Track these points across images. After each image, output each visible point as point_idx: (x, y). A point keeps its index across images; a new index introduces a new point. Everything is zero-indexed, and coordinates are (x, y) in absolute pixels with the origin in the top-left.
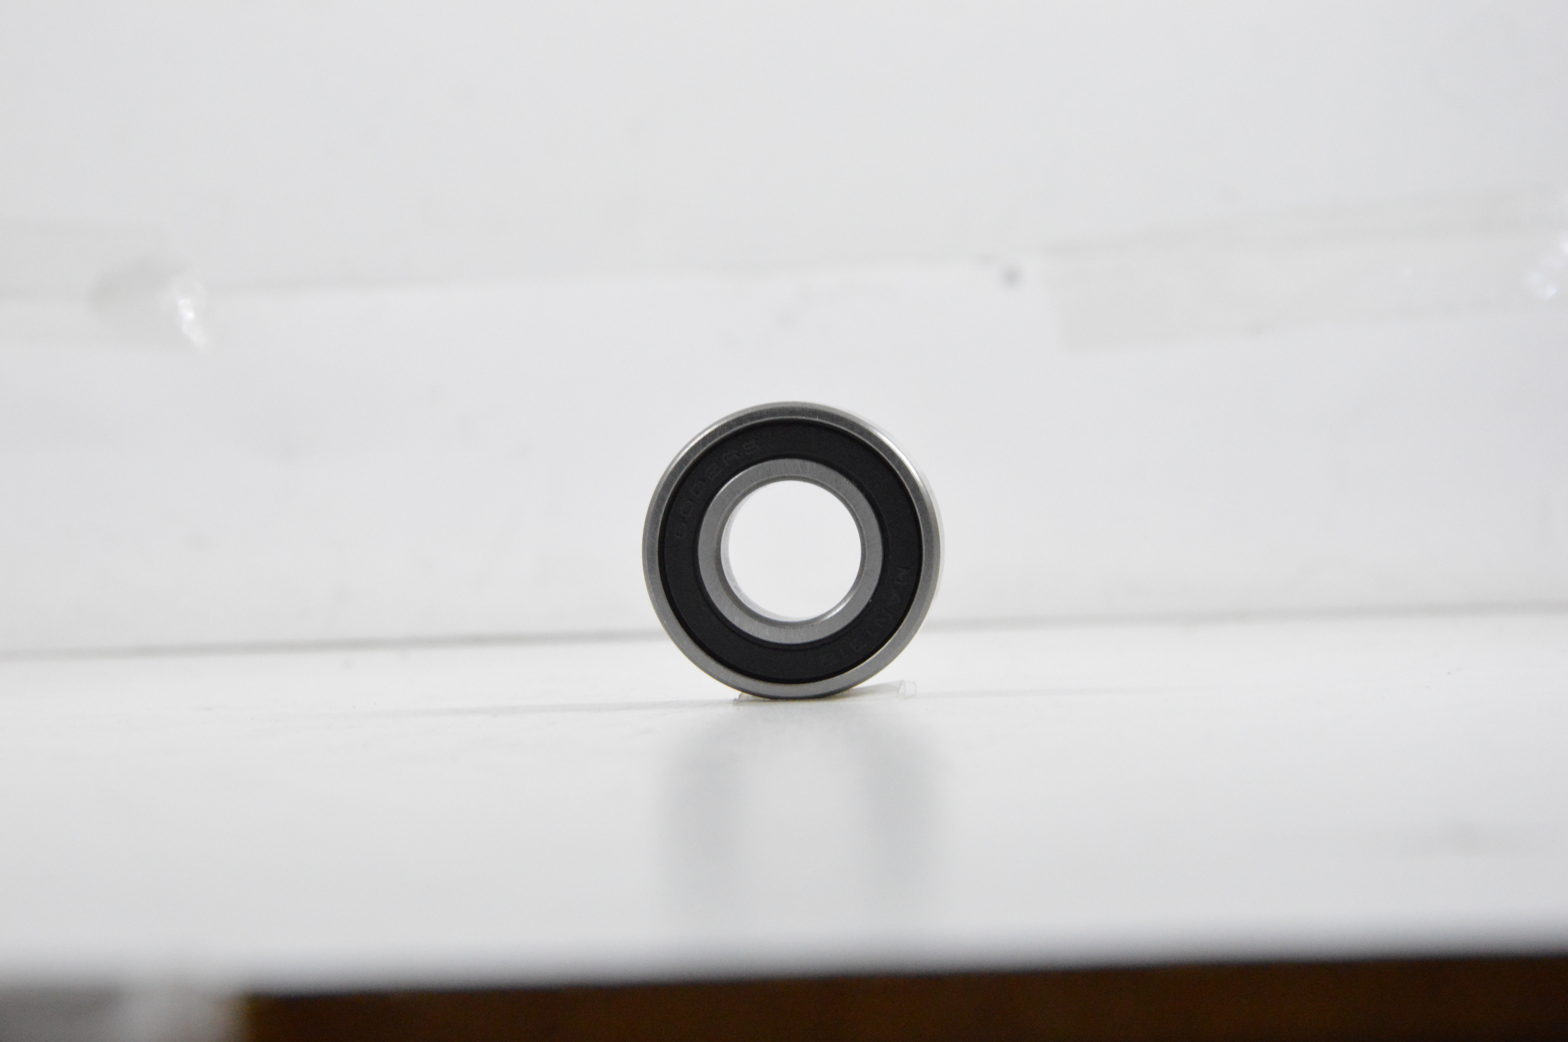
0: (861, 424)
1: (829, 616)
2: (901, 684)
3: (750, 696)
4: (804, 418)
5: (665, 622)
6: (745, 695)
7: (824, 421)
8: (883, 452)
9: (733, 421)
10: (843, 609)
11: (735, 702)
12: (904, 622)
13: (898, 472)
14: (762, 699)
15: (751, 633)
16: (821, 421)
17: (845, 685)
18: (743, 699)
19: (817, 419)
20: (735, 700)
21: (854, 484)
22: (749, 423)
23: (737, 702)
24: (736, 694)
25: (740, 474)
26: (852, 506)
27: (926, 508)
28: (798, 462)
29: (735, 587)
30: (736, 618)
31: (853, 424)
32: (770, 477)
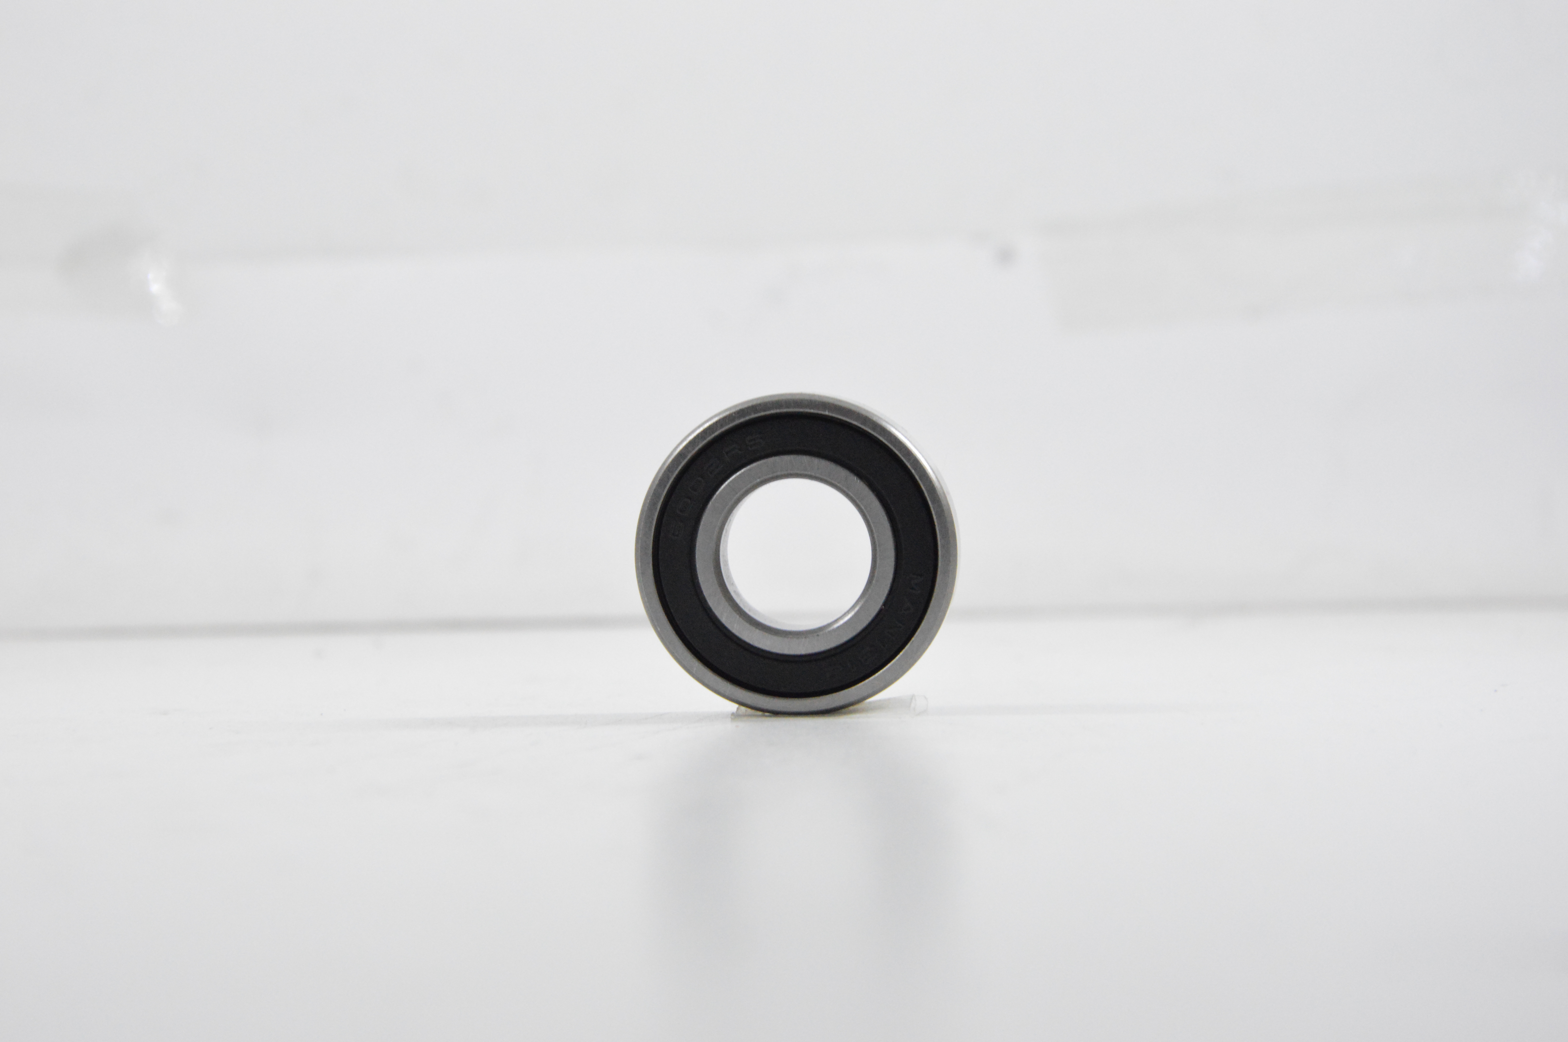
0: (875, 419)
1: (836, 626)
2: (912, 699)
3: (749, 711)
4: (812, 411)
5: (659, 629)
6: (743, 708)
7: (834, 415)
8: (897, 450)
9: (735, 413)
10: (851, 619)
11: (733, 717)
12: (917, 633)
13: (913, 471)
14: (760, 713)
15: (751, 643)
16: (830, 414)
17: (852, 699)
18: (740, 713)
19: (827, 413)
20: (733, 714)
21: (866, 485)
22: (753, 416)
23: (735, 716)
24: (733, 707)
25: (743, 470)
26: (863, 508)
27: (943, 511)
28: (805, 459)
29: (735, 592)
30: (735, 625)
31: (866, 419)
32: (775, 474)
